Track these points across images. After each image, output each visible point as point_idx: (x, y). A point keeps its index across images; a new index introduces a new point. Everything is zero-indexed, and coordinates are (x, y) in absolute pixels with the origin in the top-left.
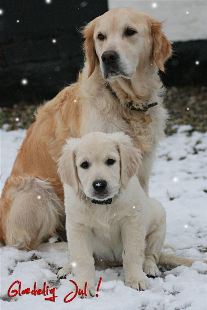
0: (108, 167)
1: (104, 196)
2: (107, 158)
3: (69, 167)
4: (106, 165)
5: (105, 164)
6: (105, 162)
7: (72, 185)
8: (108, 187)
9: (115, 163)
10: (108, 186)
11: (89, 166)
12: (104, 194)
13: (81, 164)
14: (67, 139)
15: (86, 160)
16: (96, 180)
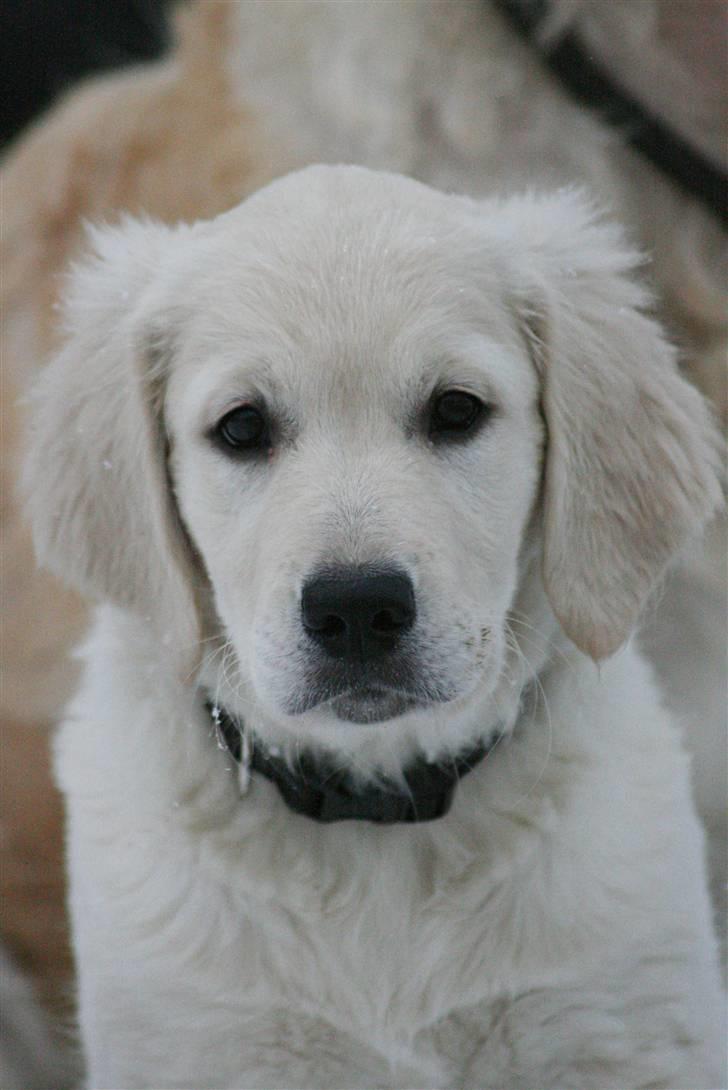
0: (434, 458)
1: (385, 703)
2: (431, 386)
3: (108, 452)
4: (417, 439)
5: (409, 433)
6: (411, 419)
7: (132, 598)
8: (424, 633)
9: (487, 431)
10: (421, 624)
11: (280, 438)
12: (384, 688)
13: (215, 417)
14: (98, 227)
15: (256, 391)
16: (329, 561)
